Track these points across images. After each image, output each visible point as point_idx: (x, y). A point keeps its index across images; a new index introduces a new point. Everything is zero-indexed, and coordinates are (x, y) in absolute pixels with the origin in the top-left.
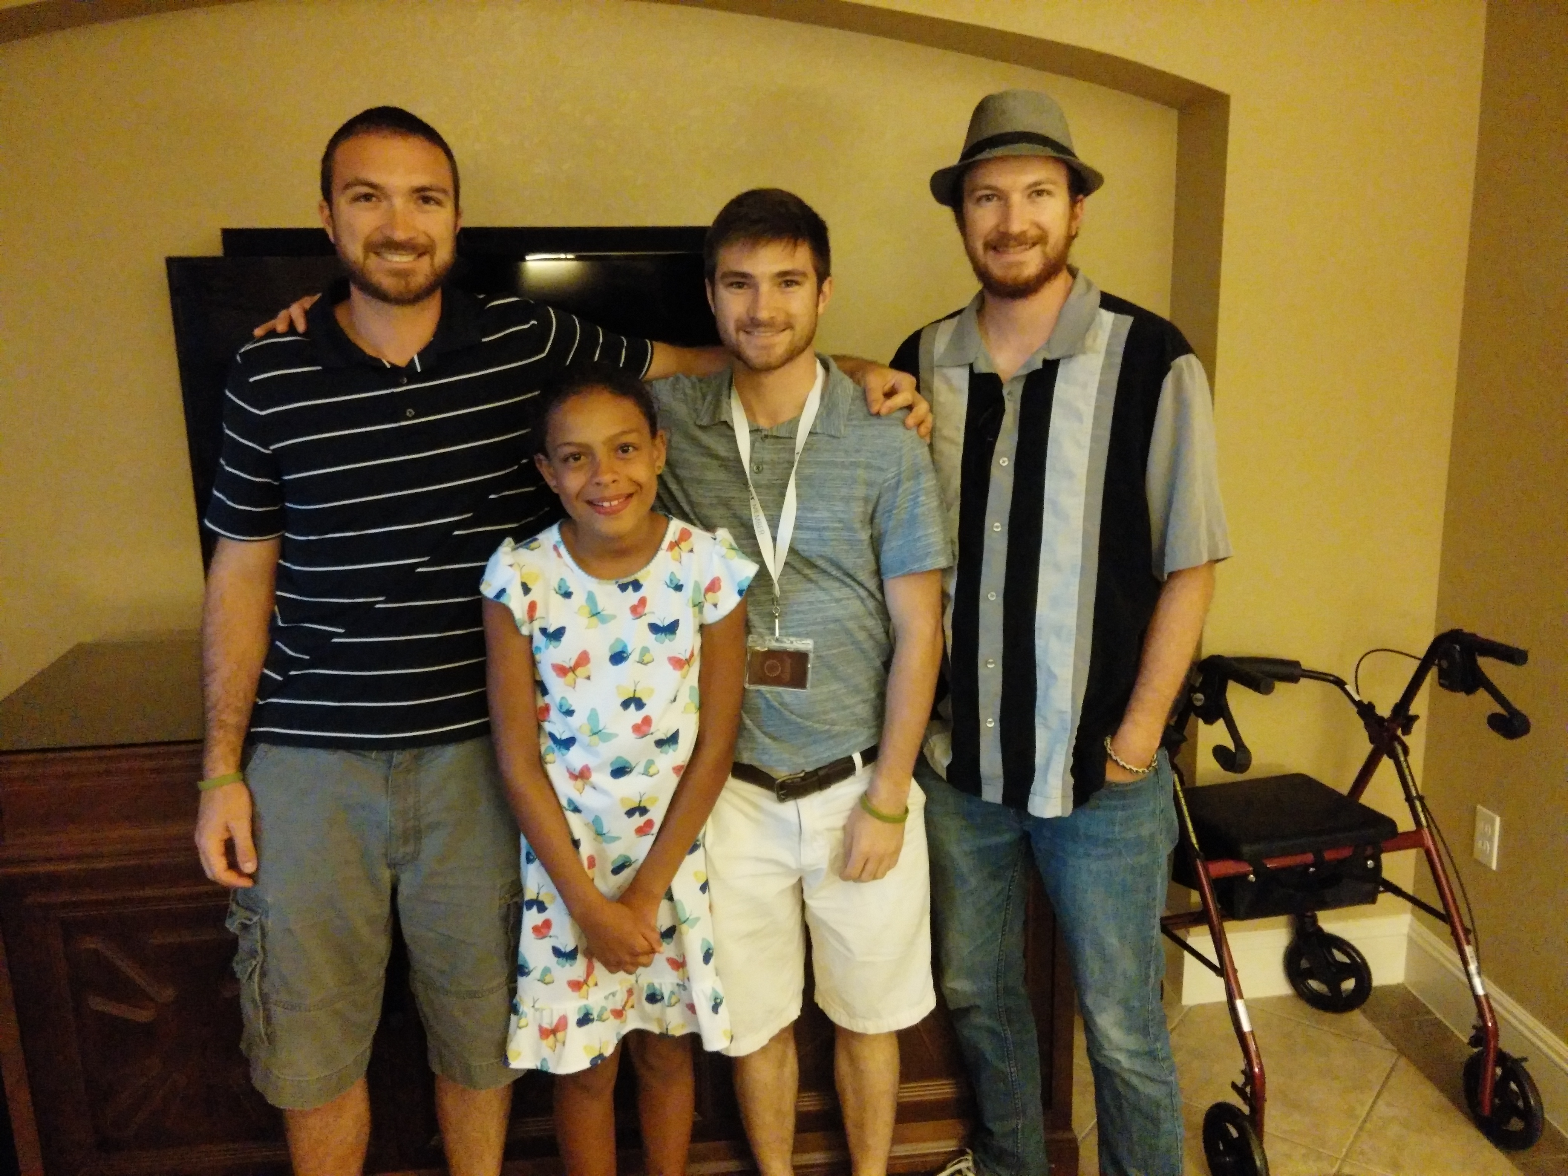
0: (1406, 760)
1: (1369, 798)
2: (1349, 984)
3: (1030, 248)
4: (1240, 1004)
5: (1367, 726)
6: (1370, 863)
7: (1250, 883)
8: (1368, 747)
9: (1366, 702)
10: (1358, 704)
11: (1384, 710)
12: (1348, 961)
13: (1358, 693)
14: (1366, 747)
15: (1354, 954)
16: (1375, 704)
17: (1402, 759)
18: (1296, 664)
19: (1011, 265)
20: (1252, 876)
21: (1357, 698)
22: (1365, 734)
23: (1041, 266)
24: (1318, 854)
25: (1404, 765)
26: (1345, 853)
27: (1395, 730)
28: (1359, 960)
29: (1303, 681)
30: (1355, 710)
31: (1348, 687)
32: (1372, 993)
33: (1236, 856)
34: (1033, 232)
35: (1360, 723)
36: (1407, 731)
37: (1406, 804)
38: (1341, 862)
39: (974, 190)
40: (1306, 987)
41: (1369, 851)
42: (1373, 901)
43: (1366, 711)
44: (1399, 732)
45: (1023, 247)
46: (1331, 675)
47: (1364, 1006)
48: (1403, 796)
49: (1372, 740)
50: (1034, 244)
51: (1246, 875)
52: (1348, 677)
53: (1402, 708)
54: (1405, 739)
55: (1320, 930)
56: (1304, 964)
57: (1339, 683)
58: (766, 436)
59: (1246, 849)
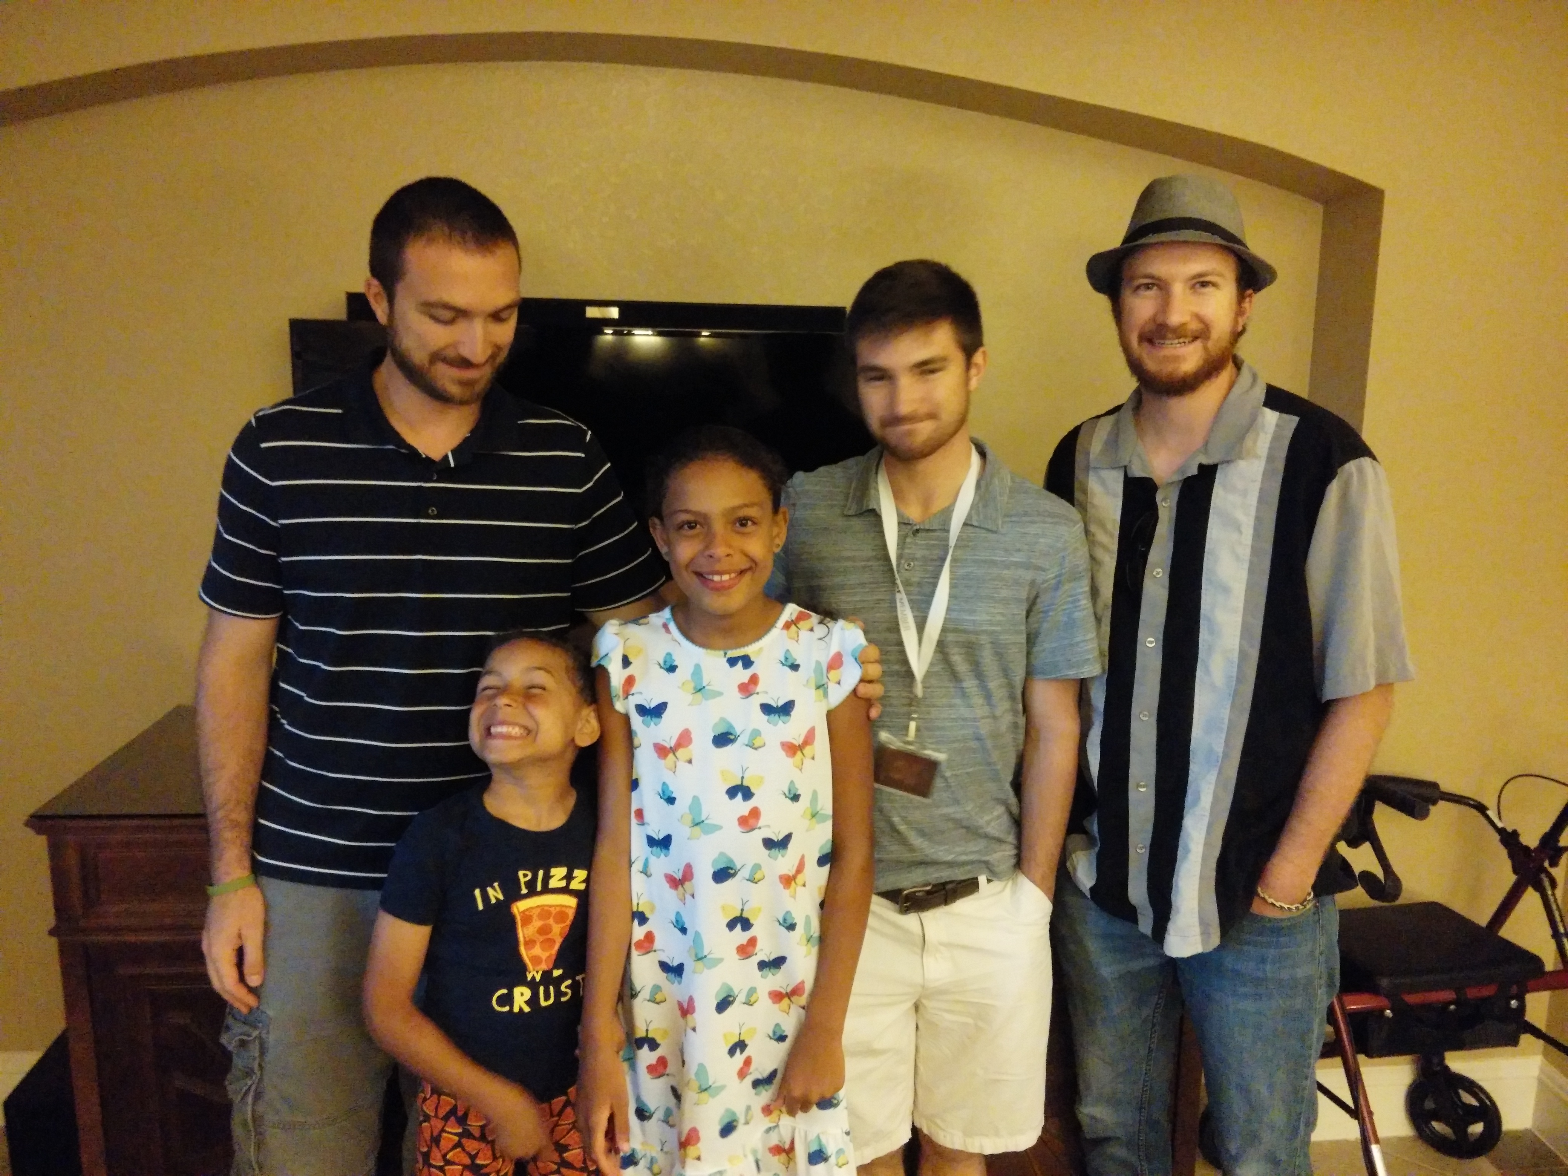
0: (1553, 894)
1: (1509, 931)
2: (1477, 1128)
3: (1193, 341)
4: (1375, 1149)
5: (1511, 856)
6: (1514, 1003)
7: (1388, 1018)
8: (1512, 878)
9: (1509, 830)
10: (1501, 831)
11: (1531, 839)
12: (1474, 1102)
13: (1500, 818)
14: (1511, 878)
15: (1482, 1096)
16: (1519, 831)
17: (1550, 892)
18: (1434, 786)
19: (1167, 359)
20: (1388, 1011)
21: (1500, 825)
22: (1507, 864)
23: (1201, 362)
24: (1458, 990)
25: (1551, 899)
26: (1487, 991)
27: (1543, 861)
28: (1488, 1103)
29: (1441, 803)
30: (1497, 837)
31: (1489, 813)
32: (1504, 1139)
33: (1374, 990)
34: (1194, 326)
35: (1503, 852)
36: (1554, 863)
37: (1553, 942)
38: (1484, 1000)
39: (1132, 279)
40: (1430, 1130)
41: (1514, 989)
42: (1513, 1041)
43: (1509, 839)
44: (1546, 864)
45: (1181, 340)
46: (1473, 800)
47: (1492, 1154)
48: (1548, 931)
49: (1515, 871)
50: (1195, 338)
51: (1382, 1011)
52: (1490, 802)
53: (1550, 839)
54: (1554, 871)
55: (1447, 1068)
56: (1429, 1104)
57: (1481, 809)
58: (917, 531)
59: (1384, 982)
